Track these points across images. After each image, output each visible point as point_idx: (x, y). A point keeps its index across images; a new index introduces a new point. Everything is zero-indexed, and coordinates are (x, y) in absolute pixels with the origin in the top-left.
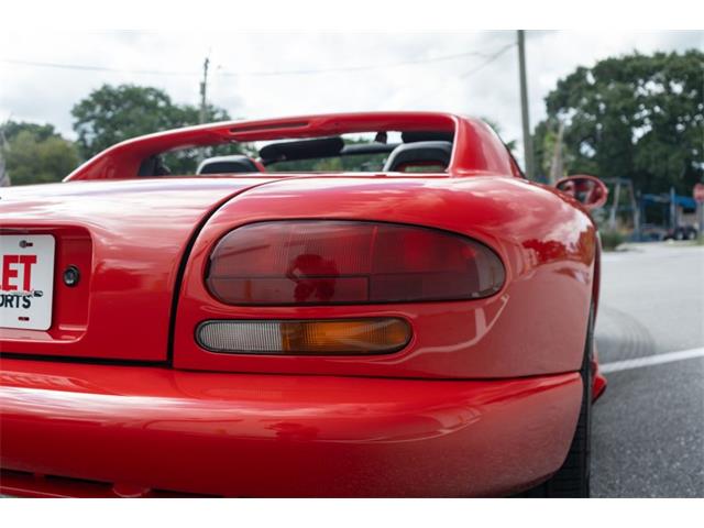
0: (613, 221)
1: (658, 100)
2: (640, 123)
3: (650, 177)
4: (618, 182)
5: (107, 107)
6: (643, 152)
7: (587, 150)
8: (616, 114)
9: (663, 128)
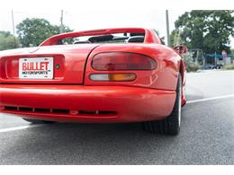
0: (196, 63)
1: (211, 23)
2: (206, 31)
3: (208, 48)
4: (198, 50)
5: (28, 25)
6: (207, 40)
7: (188, 39)
8: (198, 28)
9: (213, 32)
